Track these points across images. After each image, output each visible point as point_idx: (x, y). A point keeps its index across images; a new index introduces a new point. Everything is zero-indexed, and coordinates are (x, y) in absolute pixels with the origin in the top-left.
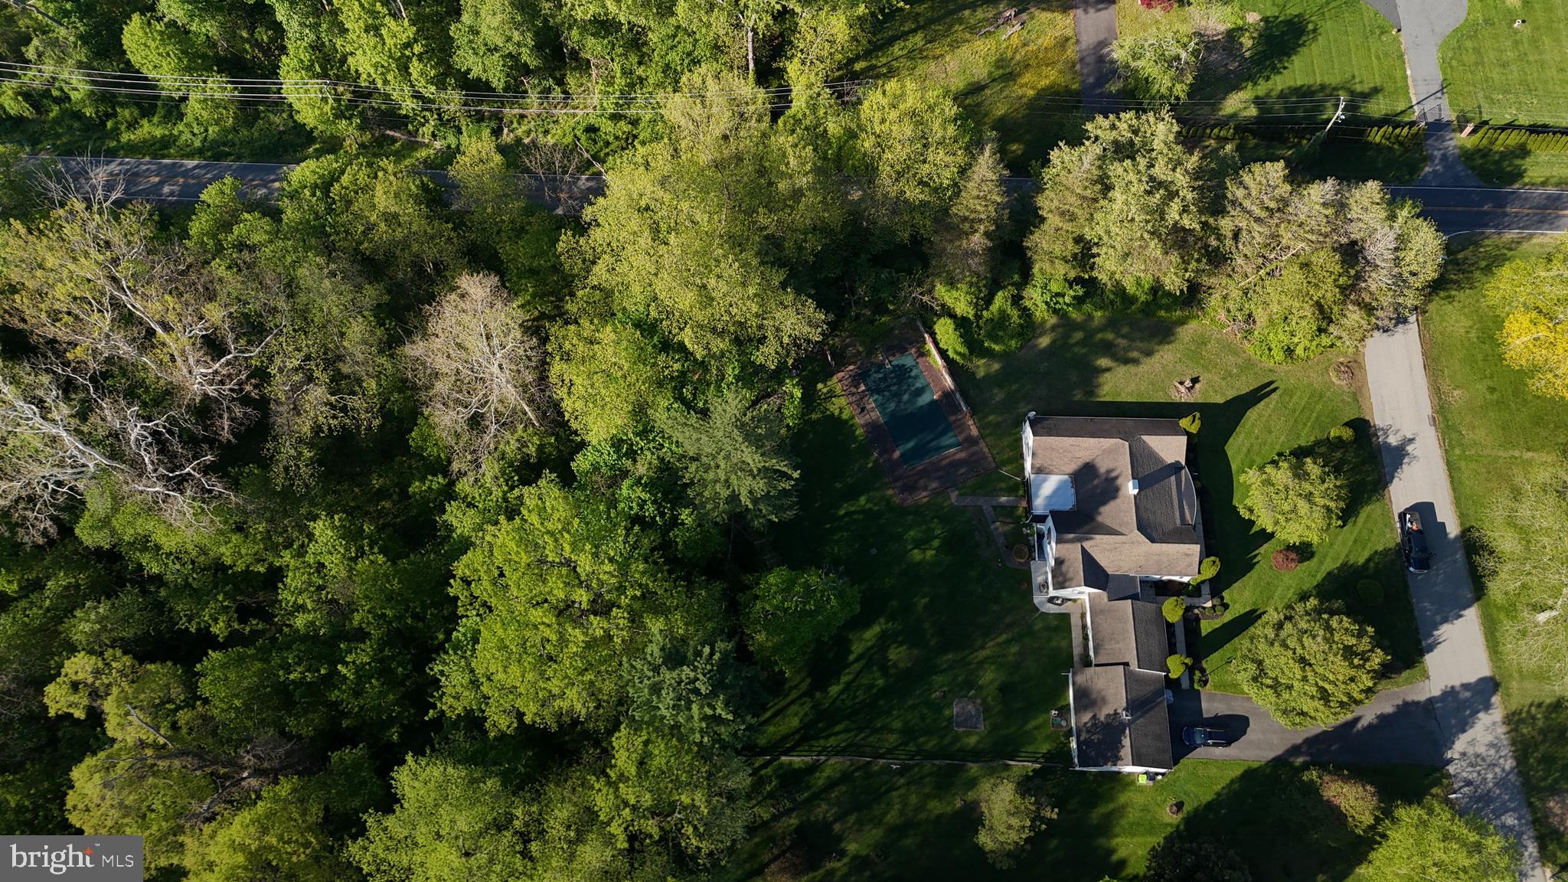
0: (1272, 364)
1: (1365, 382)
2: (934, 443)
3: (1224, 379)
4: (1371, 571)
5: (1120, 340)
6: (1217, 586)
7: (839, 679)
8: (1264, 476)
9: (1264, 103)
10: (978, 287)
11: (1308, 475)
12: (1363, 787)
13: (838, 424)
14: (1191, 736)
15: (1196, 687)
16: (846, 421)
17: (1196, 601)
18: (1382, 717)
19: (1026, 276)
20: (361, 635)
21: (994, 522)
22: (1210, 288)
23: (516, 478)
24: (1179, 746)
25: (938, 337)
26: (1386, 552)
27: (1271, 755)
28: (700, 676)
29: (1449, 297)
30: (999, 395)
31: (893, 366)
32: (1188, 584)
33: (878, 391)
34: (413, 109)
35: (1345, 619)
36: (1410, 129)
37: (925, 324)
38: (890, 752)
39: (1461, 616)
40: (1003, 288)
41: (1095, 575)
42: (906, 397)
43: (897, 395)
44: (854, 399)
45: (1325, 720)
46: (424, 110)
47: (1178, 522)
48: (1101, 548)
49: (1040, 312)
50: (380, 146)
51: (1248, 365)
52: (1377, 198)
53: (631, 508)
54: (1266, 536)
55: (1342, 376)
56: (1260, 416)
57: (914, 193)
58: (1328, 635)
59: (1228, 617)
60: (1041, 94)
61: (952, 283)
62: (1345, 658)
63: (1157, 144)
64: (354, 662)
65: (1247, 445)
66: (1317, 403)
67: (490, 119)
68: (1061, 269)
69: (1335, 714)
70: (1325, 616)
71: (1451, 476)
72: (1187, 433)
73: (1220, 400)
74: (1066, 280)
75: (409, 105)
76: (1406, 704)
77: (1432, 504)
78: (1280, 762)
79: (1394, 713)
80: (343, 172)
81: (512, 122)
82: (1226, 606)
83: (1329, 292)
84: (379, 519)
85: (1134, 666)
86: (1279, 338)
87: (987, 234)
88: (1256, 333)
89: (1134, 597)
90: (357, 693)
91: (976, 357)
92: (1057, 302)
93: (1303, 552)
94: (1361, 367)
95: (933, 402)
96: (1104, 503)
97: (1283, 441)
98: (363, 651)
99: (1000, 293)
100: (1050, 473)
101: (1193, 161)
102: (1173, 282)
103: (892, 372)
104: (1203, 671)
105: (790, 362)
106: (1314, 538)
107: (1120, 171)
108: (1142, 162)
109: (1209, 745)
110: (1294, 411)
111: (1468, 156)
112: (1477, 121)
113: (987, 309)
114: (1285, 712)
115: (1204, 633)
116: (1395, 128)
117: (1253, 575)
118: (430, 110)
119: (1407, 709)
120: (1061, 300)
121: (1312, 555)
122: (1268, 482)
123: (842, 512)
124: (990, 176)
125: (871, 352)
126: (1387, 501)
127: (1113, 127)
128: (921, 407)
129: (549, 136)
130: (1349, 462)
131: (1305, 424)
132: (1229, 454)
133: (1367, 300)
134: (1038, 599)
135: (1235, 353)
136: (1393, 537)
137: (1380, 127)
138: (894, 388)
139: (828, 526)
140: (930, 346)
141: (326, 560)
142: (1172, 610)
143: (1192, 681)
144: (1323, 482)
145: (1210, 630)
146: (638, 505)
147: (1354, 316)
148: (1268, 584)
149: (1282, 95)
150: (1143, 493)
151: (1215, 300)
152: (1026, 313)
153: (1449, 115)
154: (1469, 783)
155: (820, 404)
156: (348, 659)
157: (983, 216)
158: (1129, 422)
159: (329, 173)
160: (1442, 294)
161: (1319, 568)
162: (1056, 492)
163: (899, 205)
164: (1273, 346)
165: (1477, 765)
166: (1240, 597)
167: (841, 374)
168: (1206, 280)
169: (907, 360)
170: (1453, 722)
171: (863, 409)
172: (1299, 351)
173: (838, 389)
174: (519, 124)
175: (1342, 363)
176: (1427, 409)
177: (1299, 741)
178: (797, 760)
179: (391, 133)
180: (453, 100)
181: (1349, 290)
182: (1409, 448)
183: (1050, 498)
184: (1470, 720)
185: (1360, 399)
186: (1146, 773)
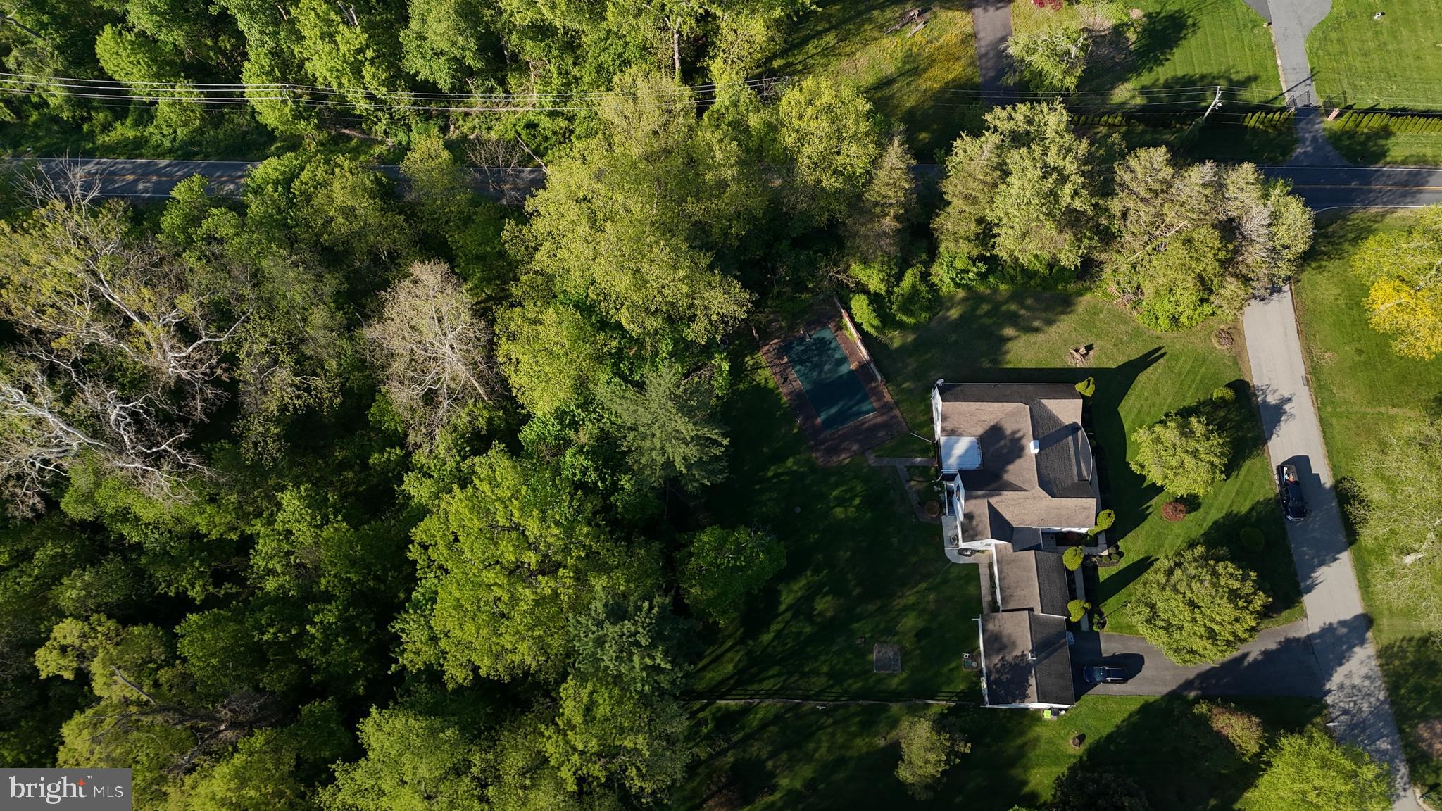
0: (1159, 331)
1: (1244, 346)
2: (855, 409)
3: (1115, 346)
4: (1253, 519)
5: (1022, 312)
6: (1113, 536)
7: (769, 628)
8: (1154, 435)
9: (1151, 93)
10: (889, 266)
11: (1194, 432)
12: (1249, 718)
13: (763, 393)
14: (1091, 674)
15: (1095, 628)
16: (772, 391)
17: (1093, 550)
18: (1266, 653)
19: (933, 254)
20: (327, 597)
21: (908, 481)
22: (1101, 263)
23: (468, 449)
24: (1080, 684)
25: (854, 312)
26: (1267, 501)
27: (1165, 690)
28: (640, 630)
29: (1320, 267)
30: (912, 363)
31: (815, 340)
32: (1086, 535)
33: (801, 362)
34: (366, 109)
35: (1230, 565)
36: (1281, 114)
37: (841, 300)
38: (818, 696)
39: (1336, 559)
40: (912, 266)
41: (1001, 528)
42: (827, 367)
43: (818, 366)
44: (778, 370)
45: (1213, 657)
46: (376, 110)
47: (1076, 478)
48: (1007, 504)
49: (947, 287)
50: (337, 144)
51: (1138, 333)
52: (1252, 178)
53: (574, 475)
54: (1157, 490)
55: (1223, 341)
56: (1149, 379)
57: (830, 182)
58: (1215, 580)
59: (1123, 564)
60: (945, 88)
61: (866, 262)
62: (1230, 601)
63: (1050, 134)
64: (321, 622)
65: (1138, 406)
66: (1201, 366)
67: (437, 117)
68: (965, 248)
69: (1222, 652)
70: (1212, 562)
71: (1324, 432)
72: (1083, 397)
73: (1114, 366)
74: (969, 257)
75: (362, 106)
76: (1288, 641)
77: (1306, 458)
78: (1175, 696)
79: (1277, 650)
80: (302, 169)
81: (458, 120)
82: (1121, 555)
83: (1209, 266)
84: (341, 488)
85: (1038, 611)
86: (1164, 308)
87: (897, 217)
88: (1144, 303)
89: (1037, 548)
90: (325, 651)
91: (889, 329)
92: (962, 278)
93: (1191, 503)
94: (1241, 333)
95: (852, 371)
96: (1011, 461)
97: (1170, 400)
98: (329, 611)
99: (910, 271)
100: (960, 435)
101: (1083, 147)
102: (1069, 259)
103: (813, 344)
104: (1101, 614)
105: (719, 337)
106: (1200, 490)
107: (1017, 158)
108: (1037, 150)
109: (1107, 682)
110: (1180, 375)
111: (1335, 138)
112: (1343, 106)
113: (898, 285)
114: (1176, 651)
115: (1101, 579)
116: (1267, 114)
117: (1146, 524)
118: (382, 110)
119: (1289, 645)
120: (965, 276)
121: (1199, 506)
122: (1158, 440)
123: (771, 474)
124: (899, 164)
125: (792, 327)
126: (1266, 455)
127: (1010, 118)
128: (842, 376)
129: (492, 133)
130: (1231, 420)
131: (1190, 387)
132: (1122, 414)
133: (1244, 272)
134: (950, 551)
135: (1125, 323)
136: (1272, 488)
137: (1254, 114)
138: (815, 359)
139: (758, 487)
140: (847, 321)
141: (294, 527)
142: (1072, 559)
143: (1091, 624)
144: (1208, 439)
145: (1107, 577)
146: (581, 472)
147: (1232, 287)
148: (1159, 533)
149: (1167, 85)
150: (1043, 452)
151: (1107, 273)
152: (933, 288)
153: (1317, 101)
154: (1345, 712)
155: (747, 375)
156: (316, 620)
157: (893, 201)
158: (1030, 387)
159: (290, 170)
160: (1314, 264)
161: (1205, 517)
162: (967, 451)
163: (817, 192)
164: (1160, 315)
165: (1354, 695)
166: (1134, 546)
167: (767, 347)
168: (1097, 255)
169: (827, 334)
170: (1331, 656)
171: (786, 380)
172: (1183, 319)
173: (764, 363)
174: (464, 121)
175: (1222, 330)
176: (1300, 370)
177: (1191, 676)
178: (731, 703)
179: (347, 132)
180: (403, 101)
181: (1228, 264)
182: (1287, 407)
183: (961, 457)
184: (1348, 654)
185: (1240, 362)
186: (1050, 709)
